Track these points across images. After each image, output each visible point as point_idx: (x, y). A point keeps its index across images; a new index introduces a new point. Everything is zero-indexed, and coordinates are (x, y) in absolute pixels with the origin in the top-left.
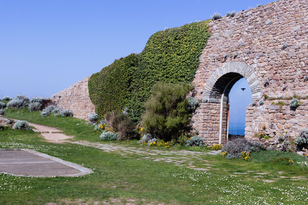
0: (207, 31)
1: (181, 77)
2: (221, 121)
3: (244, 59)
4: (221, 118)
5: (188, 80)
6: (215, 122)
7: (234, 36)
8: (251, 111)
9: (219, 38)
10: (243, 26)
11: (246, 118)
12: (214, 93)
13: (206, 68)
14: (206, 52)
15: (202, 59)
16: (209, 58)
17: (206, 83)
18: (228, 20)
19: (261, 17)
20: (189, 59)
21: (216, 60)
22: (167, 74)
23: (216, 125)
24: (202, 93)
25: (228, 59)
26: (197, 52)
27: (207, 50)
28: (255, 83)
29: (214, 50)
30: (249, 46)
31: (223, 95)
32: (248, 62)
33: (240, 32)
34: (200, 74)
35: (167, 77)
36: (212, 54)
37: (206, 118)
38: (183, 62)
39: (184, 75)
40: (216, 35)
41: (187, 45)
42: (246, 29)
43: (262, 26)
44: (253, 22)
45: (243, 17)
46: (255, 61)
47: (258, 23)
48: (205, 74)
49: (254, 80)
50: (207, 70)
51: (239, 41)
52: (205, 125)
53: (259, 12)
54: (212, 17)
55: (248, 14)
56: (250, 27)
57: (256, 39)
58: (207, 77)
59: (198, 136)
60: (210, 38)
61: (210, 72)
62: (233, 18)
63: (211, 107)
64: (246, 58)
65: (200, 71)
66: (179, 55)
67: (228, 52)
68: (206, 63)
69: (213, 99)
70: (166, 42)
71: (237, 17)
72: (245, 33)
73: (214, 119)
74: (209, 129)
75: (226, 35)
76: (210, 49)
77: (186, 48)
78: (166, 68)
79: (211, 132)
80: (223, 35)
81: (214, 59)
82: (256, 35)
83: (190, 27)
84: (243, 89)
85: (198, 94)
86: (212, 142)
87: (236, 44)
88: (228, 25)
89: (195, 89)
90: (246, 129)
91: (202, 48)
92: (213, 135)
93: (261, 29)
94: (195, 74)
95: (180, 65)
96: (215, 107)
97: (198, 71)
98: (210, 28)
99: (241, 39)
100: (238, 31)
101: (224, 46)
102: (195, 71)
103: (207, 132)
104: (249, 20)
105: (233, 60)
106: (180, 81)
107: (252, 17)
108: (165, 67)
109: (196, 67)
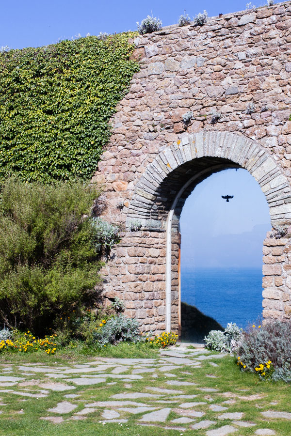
0: (128, 59)
1: (60, 167)
2: (168, 276)
3: (241, 125)
4: (169, 267)
5: (82, 176)
6: (156, 277)
7: (208, 70)
8: (278, 250)
9: (166, 74)
10: (233, 49)
11: (264, 266)
12: (155, 207)
13: (130, 146)
14: (129, 109)
15: (117, 124)
16: (139, 122)
17: (131, 183)
18: (189, 33)
19: (281, 28)
20: (81, 123)
21: (158, 127)
22: (16, 160)
23: (160, 284)
24: (121, 207)
25: (196, 125)
26: (104, 108)
27: (132, 103)
28: (276, 183)
29: (151, 103)
30: (250, 96)
31: (172, 212)
32: (253, 133)
33: (223, 61)
34: (113, 161)
35: (16, 168)
36: (146, 113)
37: (140, 268)
38: (62, 131)
39: (68, 161)
40: (155, 67)
41: (72, 89)
42: (242, 55)
43: (285, 49)
44: (259, 40)
45: (230, 27)
46: (271, 129)
47: (273, 41)
48: (128, 160)
49: (272, 175)
50: (135, 152)
51: (224, 83)
52: (138, 288)
53: (274, 18)
54: (140, 24)
55: (244, 20)
56: (252, 51)
57: (271, 80)
58: (133, 168)
59: (124, 315)
60: (139, 75)
61: (143, 157)
62: (202, 29)
63: (148, 241)
64: (246, 123)
65: (112, 155)
66: (49, 113)
67: (193, 108)
68: (129, 134)
69: (153, 223)
70: (8, 80)
71: (213, 27)
72: (239, 65)
73: (156, 271)
74: (147, 295)
75: (186, 68)
76: (139, 102)
77: (72, 96)
78: (14, 145)
79: (150, 304)
80: (177, 68)
81: (154, 126)
82: (268, 70)
83: (79, 46)
84: (227, 198)
85: (109, 210)
86: (153, 327)
87: (215, 91)
88: (189, 45)
89: (102, 198)
90: (264, 294)
91: (117, 99)
92: (154, 309)
93: (282, 56)
94: (99, 160)
95: (56, 139)
96: (156, 240)
97: (107, 154)
98: (137, 52)
99: (228, 79)
100: (219, 59)
101: (180, 95)
102: (100, 153)
103: (143, 303)
104: (247, 34)
105: (208, 127)
106: (56, 177)
107: (258, 29)
108: (9, 143)
109: (102, 144)
